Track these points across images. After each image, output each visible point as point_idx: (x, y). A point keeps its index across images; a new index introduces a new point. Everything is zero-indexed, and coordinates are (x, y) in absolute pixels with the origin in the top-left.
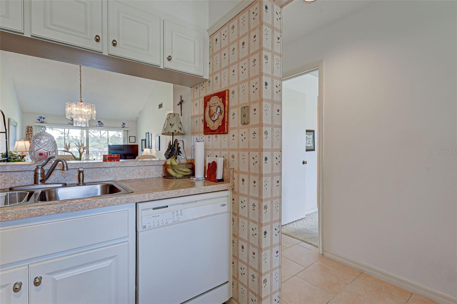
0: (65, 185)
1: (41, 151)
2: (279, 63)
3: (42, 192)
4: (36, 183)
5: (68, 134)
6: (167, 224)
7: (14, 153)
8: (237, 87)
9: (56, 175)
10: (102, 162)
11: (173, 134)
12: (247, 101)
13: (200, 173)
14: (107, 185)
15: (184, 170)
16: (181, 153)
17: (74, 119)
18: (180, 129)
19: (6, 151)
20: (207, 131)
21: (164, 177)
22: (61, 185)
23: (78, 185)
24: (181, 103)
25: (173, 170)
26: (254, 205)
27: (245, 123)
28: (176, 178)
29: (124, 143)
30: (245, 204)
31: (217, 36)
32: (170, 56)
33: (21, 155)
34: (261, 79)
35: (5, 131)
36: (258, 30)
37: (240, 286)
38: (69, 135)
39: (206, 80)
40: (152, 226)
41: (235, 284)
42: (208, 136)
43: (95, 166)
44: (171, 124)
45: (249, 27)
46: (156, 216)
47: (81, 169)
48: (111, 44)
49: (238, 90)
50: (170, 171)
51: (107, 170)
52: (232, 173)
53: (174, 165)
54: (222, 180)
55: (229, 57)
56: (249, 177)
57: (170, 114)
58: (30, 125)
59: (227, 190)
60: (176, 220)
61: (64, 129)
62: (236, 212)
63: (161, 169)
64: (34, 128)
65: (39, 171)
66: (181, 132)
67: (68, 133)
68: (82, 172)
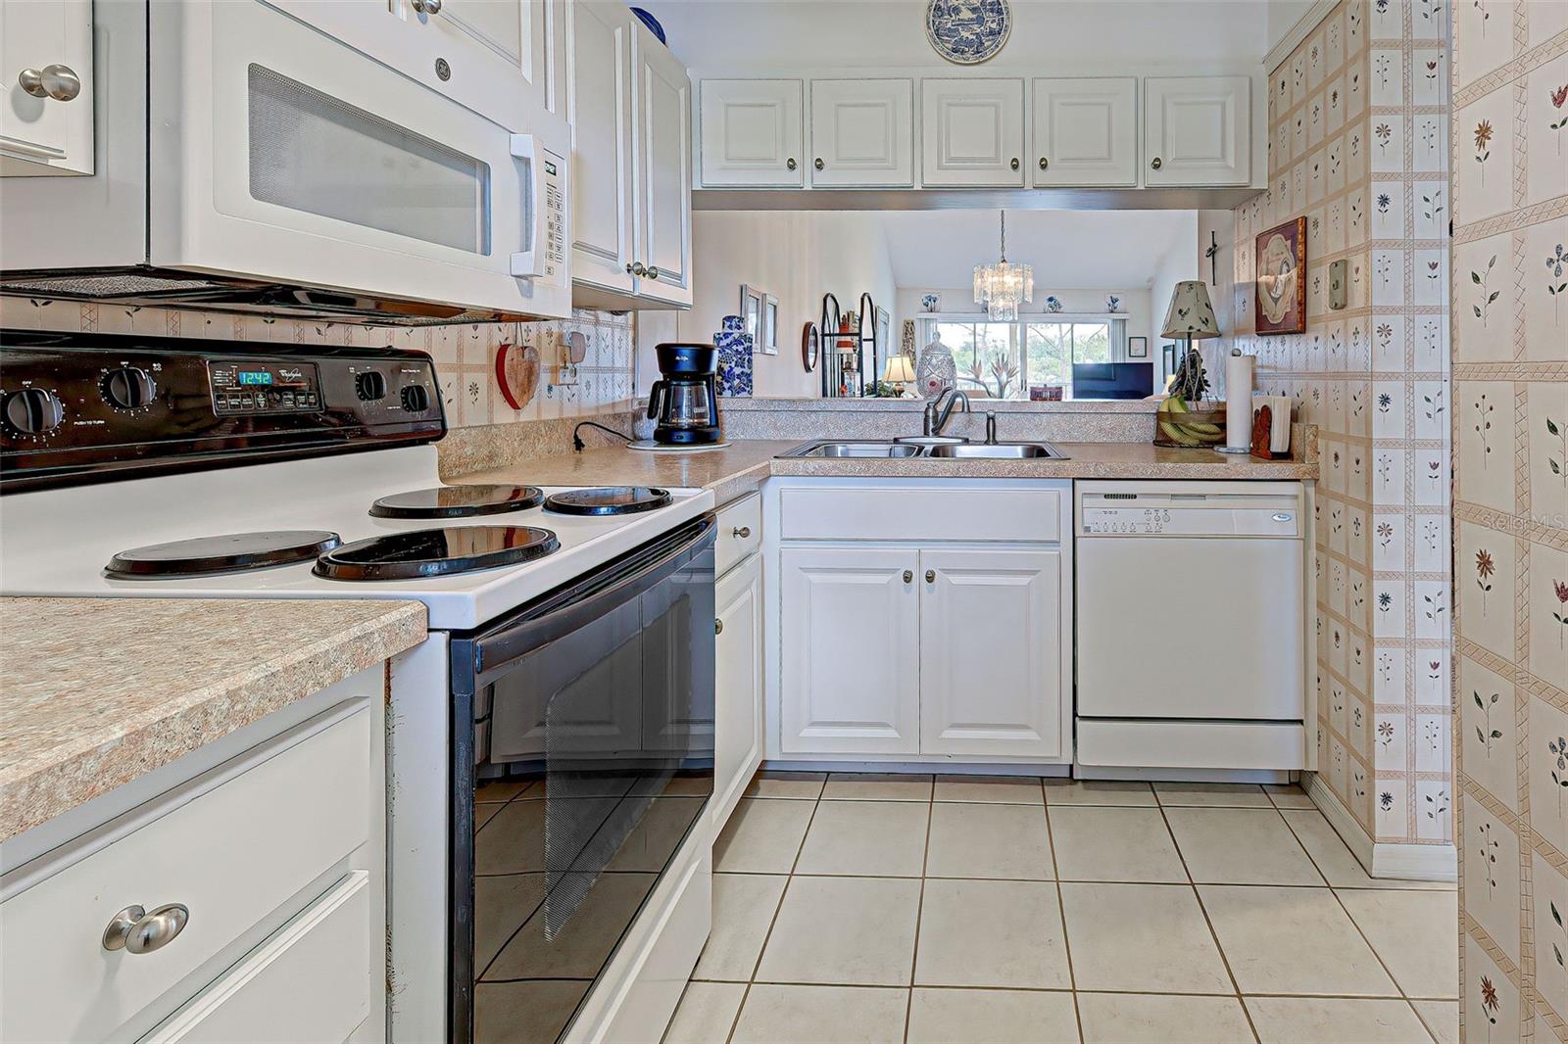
0: (966, 441)
1: (934, 377)
2: (1435, 132)
3: (934, 449)
4: (926, 433)
5: (984, 336)
6: (1133, 535)
7: (886, 384)
8: (1322, 209)
9: (955, 423)
10: (1029, 400)
11: (1189, 337)
12: (1342, 248)
13: (1238, 434)
14: (1034, 447)
15: (1201, 427)
16: (1209, 386)
17: (990, 305)
18: (1206, 322)
19: (873, 380)
20: (1263, 327)
21: (1156, 443)
22: (960, 441)
23: (986, 443)
24: (1212, 252)
25: (1175, 426)
26: (1357, 523)
27: (1336, 304)
28: (1181, 446)
29: (1113, 358)
30: (1340, 519)
31: (1282, 76)
32: (1157, 159)
33: (897, 388)
34: (1367, 189)
35: (872, 337)
36: (1360, 62)
37: (1334, 741)
38: (986, 339)
39: (1261, 192)
40: (1102, 531)
41: (1323, 735)
42: (1266, 339)
43: (1015, 410)
44: (1180, 311)
45: (1346, 52)
46: (1111, 513)
47: (991, 414)
48: (1038, 166)
49: (1326, 217)
50: (1168, 428)
51: (1037, 418)
52: (1311, 436)
53: (1176, 414)
54: (1286, 456)
55: (1307, 129)
56: (1347, 448)
57: (1180, 284)
58: (910, 318)
59: (1298, 480)
60: (1153, 530)
61: (972, 325)
62: (1323, 543)
63: (1152, 423)
64: (917, 324)
65: (931, 414)
66: (1208, 331)
67: (985, 332)
68: (993, 418)
